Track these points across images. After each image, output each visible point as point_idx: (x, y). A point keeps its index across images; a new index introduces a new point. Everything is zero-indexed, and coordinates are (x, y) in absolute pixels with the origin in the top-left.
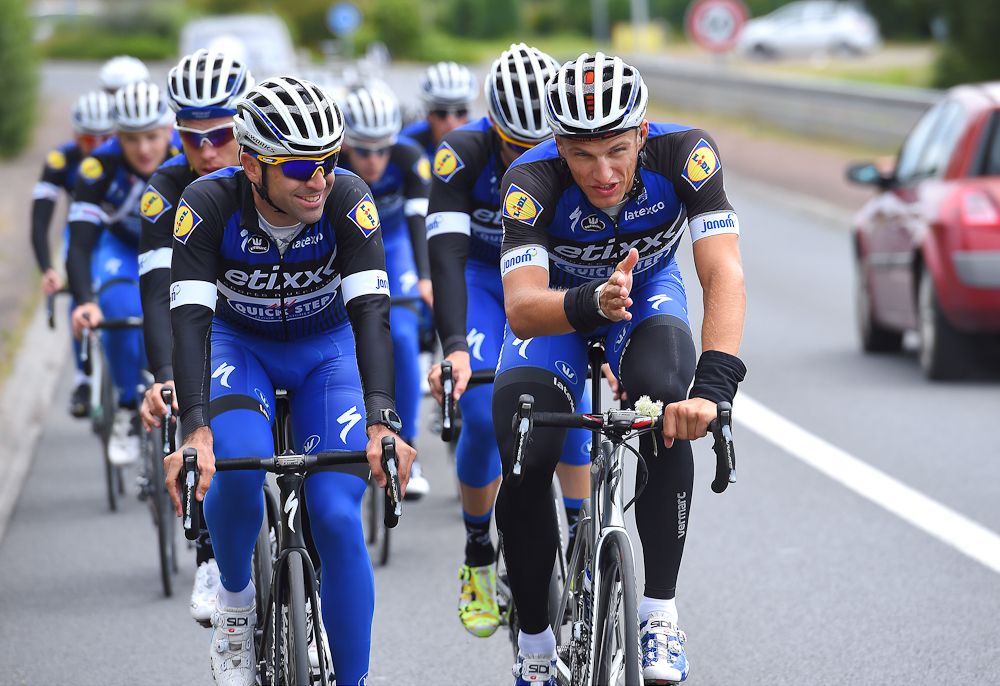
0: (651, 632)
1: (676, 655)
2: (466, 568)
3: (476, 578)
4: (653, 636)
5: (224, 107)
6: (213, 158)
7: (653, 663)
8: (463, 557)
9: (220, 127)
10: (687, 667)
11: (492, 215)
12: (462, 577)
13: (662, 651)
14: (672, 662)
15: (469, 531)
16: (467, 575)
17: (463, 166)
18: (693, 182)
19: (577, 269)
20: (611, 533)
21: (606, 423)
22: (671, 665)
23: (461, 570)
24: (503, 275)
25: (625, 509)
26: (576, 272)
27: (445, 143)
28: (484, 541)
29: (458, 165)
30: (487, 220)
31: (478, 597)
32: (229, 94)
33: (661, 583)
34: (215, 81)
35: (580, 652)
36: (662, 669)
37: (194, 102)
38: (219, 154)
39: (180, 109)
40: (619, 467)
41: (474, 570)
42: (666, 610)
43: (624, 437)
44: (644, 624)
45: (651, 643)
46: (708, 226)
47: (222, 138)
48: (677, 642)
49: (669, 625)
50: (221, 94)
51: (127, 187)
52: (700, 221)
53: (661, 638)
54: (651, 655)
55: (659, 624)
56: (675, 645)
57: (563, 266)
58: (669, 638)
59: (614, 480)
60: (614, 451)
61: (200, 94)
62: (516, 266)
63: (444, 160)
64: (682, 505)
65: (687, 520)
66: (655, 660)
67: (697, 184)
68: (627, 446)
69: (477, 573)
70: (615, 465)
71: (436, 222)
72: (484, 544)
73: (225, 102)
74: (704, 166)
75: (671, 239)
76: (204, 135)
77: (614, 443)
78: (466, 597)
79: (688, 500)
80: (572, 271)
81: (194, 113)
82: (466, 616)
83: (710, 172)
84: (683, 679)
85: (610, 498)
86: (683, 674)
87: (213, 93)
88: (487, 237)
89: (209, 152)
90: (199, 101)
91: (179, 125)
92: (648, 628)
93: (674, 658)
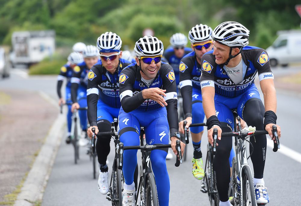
0: (257, 189)
1: (265, 195)
2: (194, 159)
3: (197, 162)
4: (258, 190)
5: (114, 49)
6: (110, 64)
7: (259, 198)
8: (193, 156)
9: (112, 55)
10: (269, 198)
11: (198, 78)
12: (193, 162)
13: (261, 194)
14: (264, 197)
15: (194, 147)
16: (194, 161)
17: (187, 67)
18: (261, 64)
19: (224, 87)
20: (244, 166)
21: (240, 134)
22: (265, 198)
23: (192, 159)
24: (201, 88)
25: (248, 159)
26: (224, 89)
27: (182, 62)
28: (199, 150)
29: (186, 67)
30: (197, 80)
31: (197, 168)
32: (116, 45)
33: (259, 174)
34: (112, 42)
35: (237, 201)
36: (262, 200)
37: (105, 48)
38: (112, 62)
39: (101, 50)
40: (245, 147)
41: (196, 160)
42: (261, 182)
43: (245, 138)
44: (255, 186)
45: (258, 192)
46: (265, 76)
47: (113, 58)
48: (265, 191)
49: (262, 186)
50: (113, 46)
51: (86, 73)
52: (262, 75)
53: (260, 190)
54: (258, 196)
55: (259, 186)
56: (264, 192)
57: (220, 87)
58: (263, 190)
59: (244, 150)
60: (243, 142)
61: (107, 45)
62: (205, 86)
63: (182, 67)
64: (264, 151)
65: (265, 155)
66: (260, 197)
67: (262, 64)
68: (247, 140)
69: (197, 161)
70: (244, 146)
71: (181, 84)
72: (199, 151)
73: (114, 48)
74: (264, 59)
75: (252, 79)
76: (108, 57)
77: (243, 140)
78: (194, 167)
79: (266, 149)
80: (223, 89)
81: (105, 51)
82: (194, 173)
83: (266, 61)
84: (268, 202)
85: (243, 156)
86: (268, 201)
87: (111, 45)
88: (198, 84)
89: (109, 62)
90: (107, 47)
91: (100, 54)
92: (256, 187)
93: (265, 196)
